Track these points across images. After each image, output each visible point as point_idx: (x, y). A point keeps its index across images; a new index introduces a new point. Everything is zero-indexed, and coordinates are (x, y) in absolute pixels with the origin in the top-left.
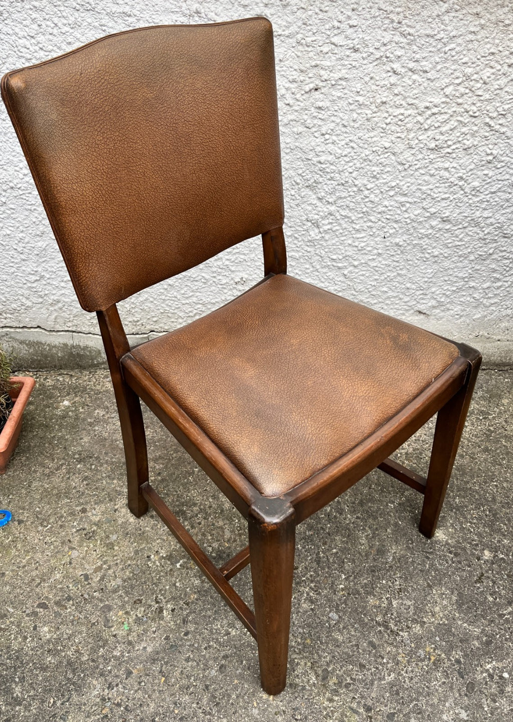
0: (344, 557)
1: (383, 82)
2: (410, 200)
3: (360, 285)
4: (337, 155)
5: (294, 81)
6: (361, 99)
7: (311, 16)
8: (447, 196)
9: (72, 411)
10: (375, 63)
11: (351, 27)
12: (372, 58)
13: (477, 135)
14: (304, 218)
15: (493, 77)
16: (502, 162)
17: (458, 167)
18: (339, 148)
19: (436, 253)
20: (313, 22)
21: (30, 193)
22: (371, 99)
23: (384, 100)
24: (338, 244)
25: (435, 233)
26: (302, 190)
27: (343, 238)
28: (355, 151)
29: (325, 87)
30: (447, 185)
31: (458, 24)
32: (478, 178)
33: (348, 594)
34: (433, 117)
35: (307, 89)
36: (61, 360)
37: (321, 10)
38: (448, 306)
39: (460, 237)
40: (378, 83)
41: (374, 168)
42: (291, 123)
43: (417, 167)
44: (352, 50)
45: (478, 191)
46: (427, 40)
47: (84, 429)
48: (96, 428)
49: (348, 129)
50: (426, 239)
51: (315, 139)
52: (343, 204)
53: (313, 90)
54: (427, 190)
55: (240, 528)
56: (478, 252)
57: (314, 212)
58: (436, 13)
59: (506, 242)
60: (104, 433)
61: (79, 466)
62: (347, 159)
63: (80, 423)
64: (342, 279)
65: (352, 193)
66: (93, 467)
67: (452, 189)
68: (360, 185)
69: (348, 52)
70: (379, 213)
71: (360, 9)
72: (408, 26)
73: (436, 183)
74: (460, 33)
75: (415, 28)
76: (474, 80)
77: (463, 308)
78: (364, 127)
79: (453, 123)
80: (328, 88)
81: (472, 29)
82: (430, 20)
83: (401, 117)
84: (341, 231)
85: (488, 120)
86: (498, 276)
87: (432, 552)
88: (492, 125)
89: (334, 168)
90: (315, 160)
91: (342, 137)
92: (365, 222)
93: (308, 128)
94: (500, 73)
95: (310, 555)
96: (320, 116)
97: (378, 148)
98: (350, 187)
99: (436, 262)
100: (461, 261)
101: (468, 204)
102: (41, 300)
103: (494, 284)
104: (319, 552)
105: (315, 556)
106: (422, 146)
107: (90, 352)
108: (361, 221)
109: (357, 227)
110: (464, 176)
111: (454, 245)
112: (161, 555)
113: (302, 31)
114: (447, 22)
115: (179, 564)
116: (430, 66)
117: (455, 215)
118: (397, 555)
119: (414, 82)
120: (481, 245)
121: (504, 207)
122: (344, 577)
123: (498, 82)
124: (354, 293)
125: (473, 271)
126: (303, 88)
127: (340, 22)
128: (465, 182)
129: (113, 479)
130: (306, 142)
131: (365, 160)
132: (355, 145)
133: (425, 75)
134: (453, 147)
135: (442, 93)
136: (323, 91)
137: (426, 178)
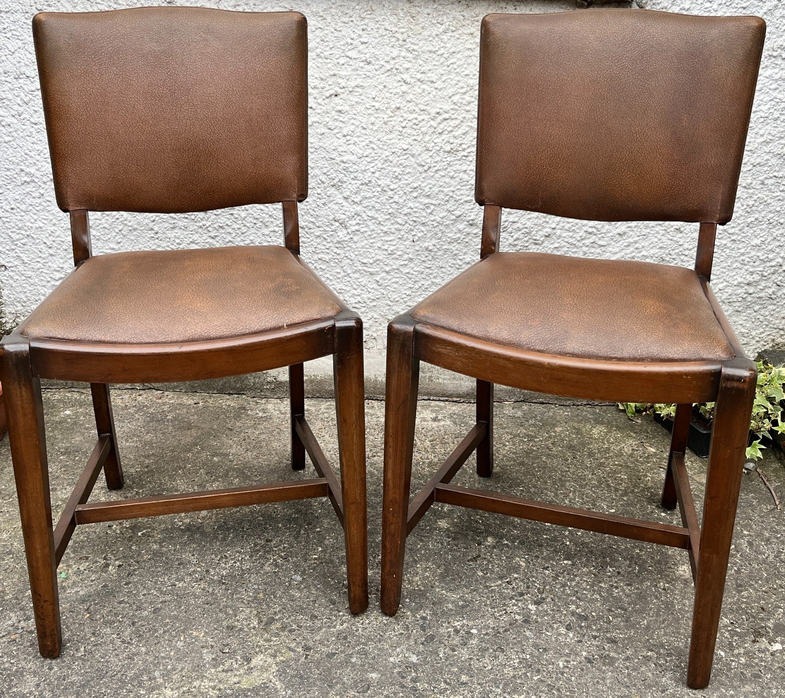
1: (395, 90)
2: (433, 202)
3: (394, 294)
4: (358, 155)
5: (315, 88)
6: (377, 105)
7: (327, 34)
9: (70, 419)
10: (387, 74)
11: (362, 43)
12: (383, 70)
14: (331, 218)
18: (360, 149)
20: (330, 39)
22: (386, 105)
23: (398, 105)
24: (367, 246)
25: (463, 237)
26: (328, 189)
27: (372, 241)
28: (376, 152)
29: (343, 93)
30: (467, 187)
31: (456, 43)
34: (445, 123)
35: (328, 94)
37: (336, 30)
40: (391, 91)
41: (395, 169)
42: (314, 124)
43: (436, 169)
44: (365, 63)
46: (430, 55)
49: (368, 132)
50: (455, 244)
51: (338, 140)
52: (368, 204)
53: (333, 96)
54: (448, 191)
57: (340, 212)
58: (435, 33)
62: (368, 159)
64: (375, 286)
65: (376, 194)
68: (383, 185)
69: (362, 64)
70: (405, 215)
71: (369, 29)
72: (412, 44)
73: (456, 186)
74: (459, 50)
75: (418, 45)
78: (382, 130)
79: (465, 128)
80: (346, 94)
81: (469, 46)
82: (431, 39)
83: (415, 121)
84: (370, 233)
90: (338, 159)
91: (361, 139)
92: (392, 224)
93: (330, 129)
96: (341, 119)
97: (396, 150)
98: (374, 187)
106: (438, 148)
108: (388, 223)
109: (385, 229)
113: (320, 47)
114: (446, 40)
116: (436, 77)
119: (424, 90)
124: (389, 303)
126: (324, 94)
127: (352, 39)
130: (329, 142)
131: (386, 161)
132: (376, 147)
133: (432, 85)
134: (469, 150)
135: (450, 101)
136: (342, 97)
137: (447, 180)
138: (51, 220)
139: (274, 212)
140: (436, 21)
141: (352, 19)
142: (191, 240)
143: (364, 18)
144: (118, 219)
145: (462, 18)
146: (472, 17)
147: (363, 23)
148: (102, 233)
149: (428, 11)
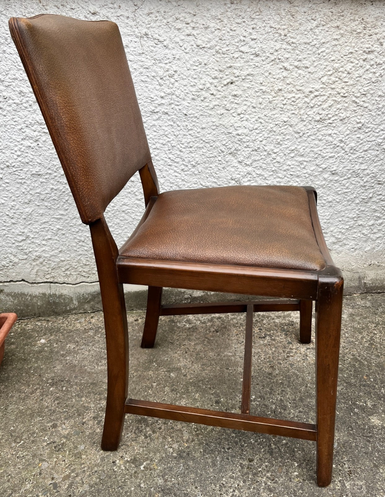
0: (294, 446)
1: (278, 76)
2: (306, 159)
4: (250, 128)
5: (215, 78)
6: (264, 88)
7: (224, 34)
8: (333, 154)
9: (47, 347)
10: (271, 64)
11: (252, 40)
12: (269, 60)
13: (348, 110)
14: (229, 178)
15: (353, 69)
16: (369, 128)
17: (338, 133)
18: (251, 124)
19: (330, 199)
20: (226, 38)
21: (21, 170)
22: (271, 88)
23: (280, 88)
25: (327, 183)
26: (227, 156)
28: (263, 125)
29: (237, 81)
30: (332, 146)
31: (325, 35)
32: (353, 140)
33: (303, 480)
34: (316, 99)
35: (225, 83)
36: (40, 308)
37: (231, 30)
38: (344, 241)
39: (347, 185)
40: (274, 77)
41: (277, 137)
42: (216, 107)
43: (309, 134)
44: (254, 56)
45: (355, 149)
46: (305, 46)
47: (57, 360)
48: (68, 358)
49: (257, 110)
50: (321, 189)
51: (233, 118)
52: (257, 165)
53: (229, 84)
54: (317, 151)
55: (197, 429)
56: (362, 197)
57: (236, 173)
58: (309, 28)
59: (381, 187)
60: (74, 361)
61: (51, 389)
62: (257, 131)
63: (54, 355)
65: (263, 157)
66: (64, 388)
67: (336, 150)
68: (268, 150)
69: (252, 57)
70: (285, 171)
71: (258, 28)
72: (292, 38)
73: (323, 146)
74: (327, 40)
75: (296, 38)
76: (341, 71)
77: (356, 243)
78: (268, 107)
79: (330, 102)
80: (240, 81)
81: (335, 37)
82: (306, 33)
83: (293, 99)
85: (354, 99)
86: (379, 215)
87: (371, 436)
88: (358, 102)
89: (249, 138)
90: (235, 133)
91: (252, 116)
92: (275, 178)
93: (227, 110)
94: (358, 66)
95: (263, 447)
96: (236, 101)
97: (279, 122)
98: (261, 152)
99: (331, 206)
100: (349, 205)
101: (348, 160)
102: (25, 257)
103: (376, 222)
104: (271, 444)
105: (267, 448)
106: (311, 119)
107: (64, 299)
108: (272, 178)
110: (343, 140)
111: (343, 192)
112: (126, 459)
113: (219, 44)
114: (318, 33)
115: (143, 466)
116: (310, 63)
117: (340, 169)
118: (341, 441)
119: (300, 75)
120: (363, 191)
121: (375, 161)
122: (296, 465)
123: (358, 72)
125: (359, 212)
126: (222, 82)
127: (245, 37)
128: (345, 144)
129: (82, 397)
130: (227, 121)
131: (270, 131)
132: (262, 121)
133: (307, 70)
134: (333, 119)
135: (320, 81)
136: (236, 84)
137: (316, 142)
138: (11, 197)
139: (186, 177)
140: (310, 18)
141: (244, 20)
142: (123, 203)
143: (254, 19)
144: (64, 192)
145: (330, 14)
146: (339, 13)
147: (253, 23)
148: (53, 203)
149: (305, 9)
